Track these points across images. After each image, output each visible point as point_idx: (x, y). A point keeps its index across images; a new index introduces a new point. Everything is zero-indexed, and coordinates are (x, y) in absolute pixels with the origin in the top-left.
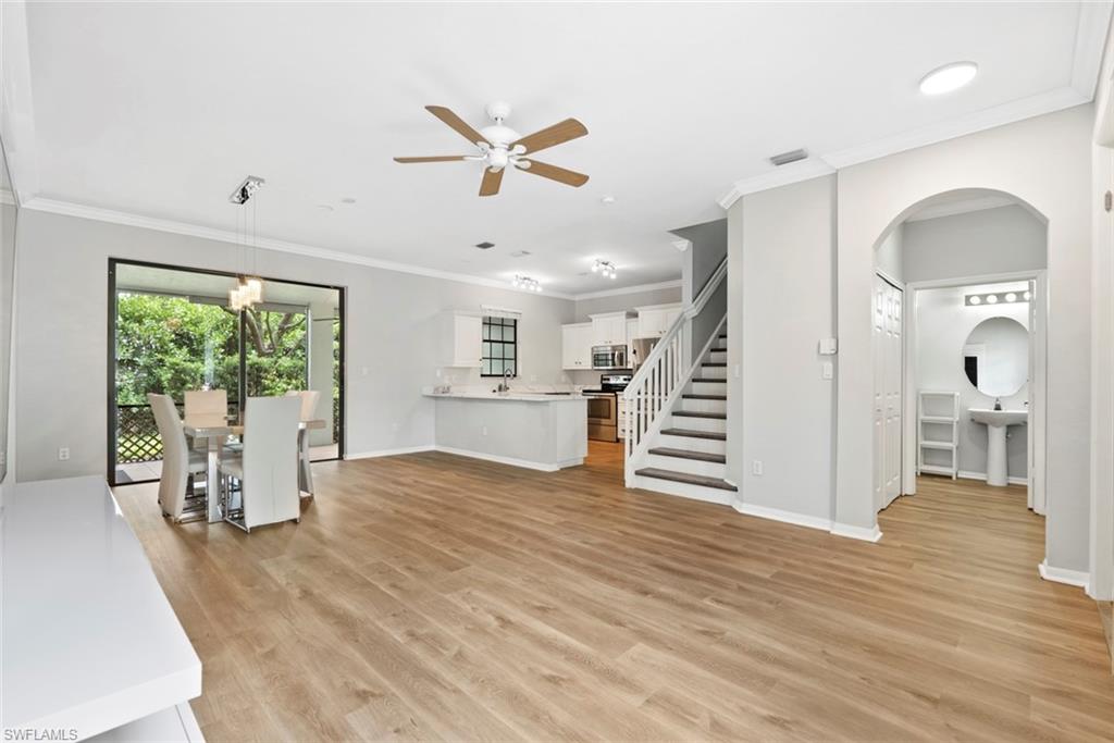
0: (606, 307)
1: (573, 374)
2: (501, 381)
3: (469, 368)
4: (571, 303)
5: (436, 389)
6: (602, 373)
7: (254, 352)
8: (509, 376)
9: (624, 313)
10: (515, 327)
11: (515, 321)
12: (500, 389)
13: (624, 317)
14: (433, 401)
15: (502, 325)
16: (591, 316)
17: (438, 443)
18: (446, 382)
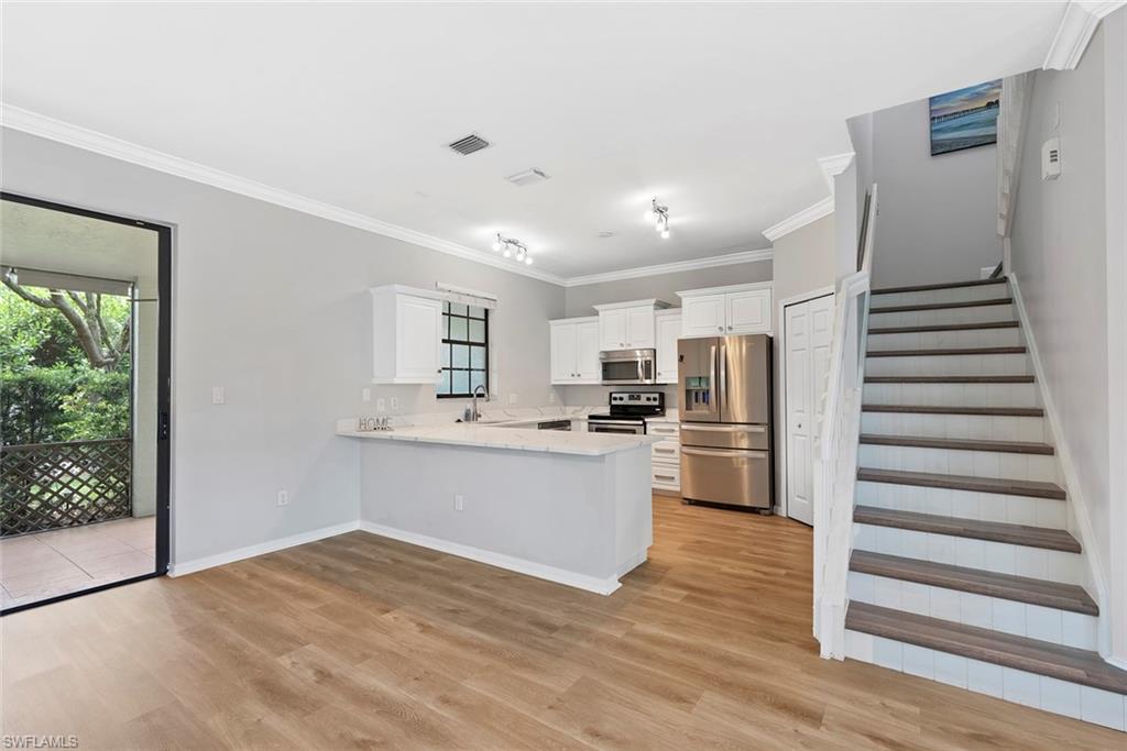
0: (624, 293)
1: (565, 392)
2: (468, 404)
3: (420, 385)
4: (559, 291)
5: (363, 424)
6: (612, 389)
7: (85, 361)
8: (479, 396)
9: (653, 301)
10: (486, 320)
11: (486, 311)
12: (467, 417)
13: (652, 307)
14: (358, 444)
15: (468, 318)
16: (596, 307)
17: (366, 516)
18: (381, 409)
